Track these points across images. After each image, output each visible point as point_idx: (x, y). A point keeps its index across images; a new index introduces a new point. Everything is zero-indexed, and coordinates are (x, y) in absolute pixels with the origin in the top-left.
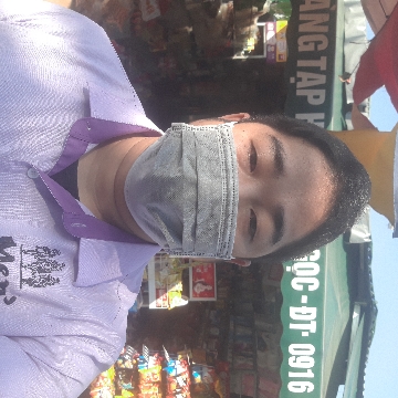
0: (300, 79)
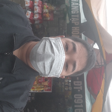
0: (73, 19)
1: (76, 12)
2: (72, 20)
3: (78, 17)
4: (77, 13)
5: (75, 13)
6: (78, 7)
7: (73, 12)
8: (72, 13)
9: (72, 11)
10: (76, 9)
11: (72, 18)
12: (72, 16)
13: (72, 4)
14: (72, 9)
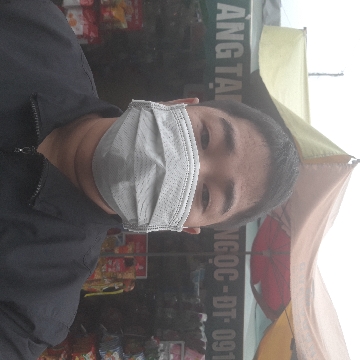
0: (218, 85)
1: (234, 51)
2: (217, 91)
3: (240, 74)
4: (237, 55)
5: (228, 55)
6: (241, 26)
7: (223, 51)
8: (219, 55)
9: (218, 48)
10: (234, 37)
11: (217, 80)
12: (218, 70)
13: (220, 12)
14: (219, 36)
